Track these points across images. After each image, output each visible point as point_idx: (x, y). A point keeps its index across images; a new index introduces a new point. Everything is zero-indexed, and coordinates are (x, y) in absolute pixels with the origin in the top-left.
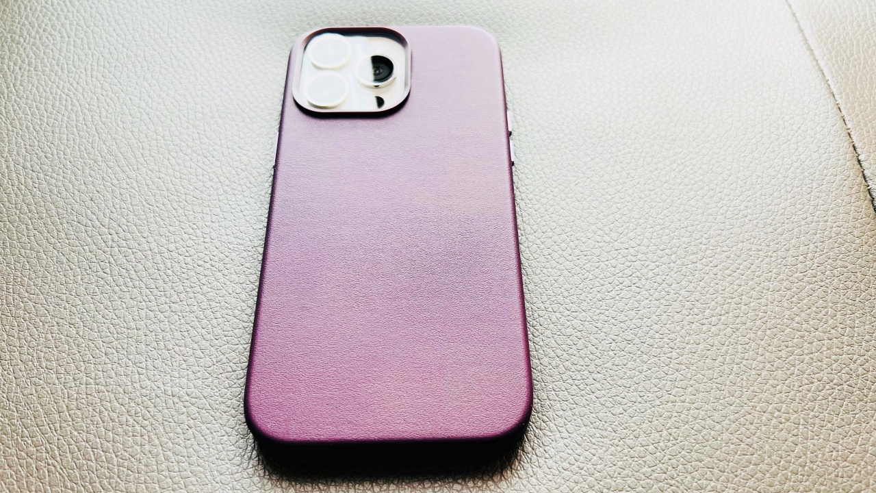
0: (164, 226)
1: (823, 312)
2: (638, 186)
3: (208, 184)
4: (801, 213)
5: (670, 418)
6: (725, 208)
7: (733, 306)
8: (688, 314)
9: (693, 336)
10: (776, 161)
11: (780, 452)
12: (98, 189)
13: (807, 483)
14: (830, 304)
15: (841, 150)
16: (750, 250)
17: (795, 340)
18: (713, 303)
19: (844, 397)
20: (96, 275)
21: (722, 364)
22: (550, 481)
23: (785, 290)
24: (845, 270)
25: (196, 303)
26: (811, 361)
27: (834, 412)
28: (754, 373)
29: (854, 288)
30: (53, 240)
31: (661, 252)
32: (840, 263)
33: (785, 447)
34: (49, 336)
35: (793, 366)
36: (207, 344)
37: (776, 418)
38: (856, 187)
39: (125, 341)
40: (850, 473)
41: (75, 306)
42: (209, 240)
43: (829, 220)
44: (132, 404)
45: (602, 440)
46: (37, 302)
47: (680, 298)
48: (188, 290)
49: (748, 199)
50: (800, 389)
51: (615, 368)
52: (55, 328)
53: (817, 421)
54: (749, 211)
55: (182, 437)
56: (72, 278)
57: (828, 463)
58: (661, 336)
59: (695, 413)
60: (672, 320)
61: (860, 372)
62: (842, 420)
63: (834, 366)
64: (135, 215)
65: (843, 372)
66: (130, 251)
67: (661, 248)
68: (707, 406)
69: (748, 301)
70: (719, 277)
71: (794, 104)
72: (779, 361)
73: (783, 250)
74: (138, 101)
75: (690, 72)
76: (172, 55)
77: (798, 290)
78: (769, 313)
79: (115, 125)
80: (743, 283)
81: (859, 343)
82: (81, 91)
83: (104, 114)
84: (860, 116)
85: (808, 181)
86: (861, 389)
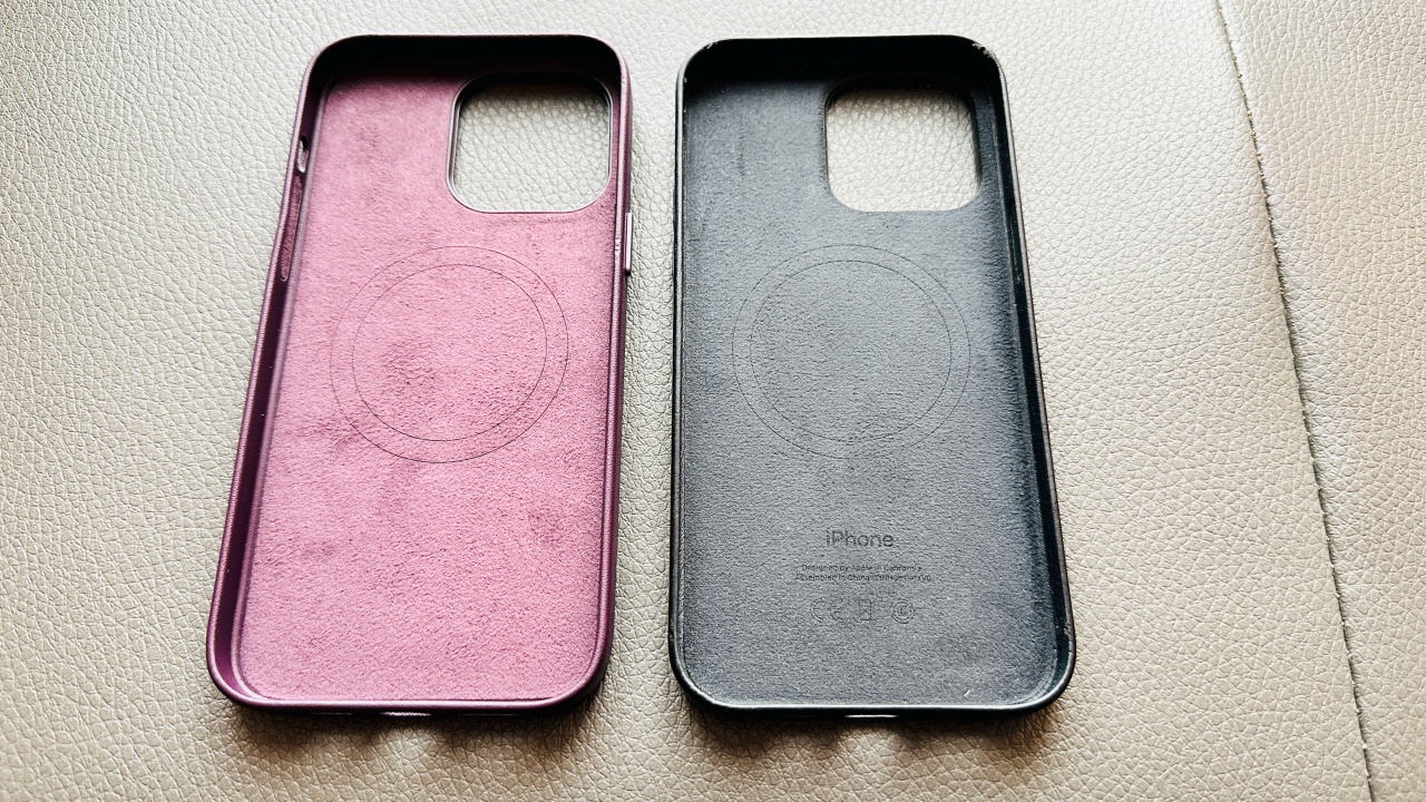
1: (1189, 430)
4: (1175, 283)
6: (1069, 276)
10: (1149, 204)
12: (179, 245)
13: (1136, 661)
14: (1200, 418)
15: (1244, 188)
16: (1098, 338)
17: (1145, 469)
19: (1200, 547)
20: (185, 372)
23: (1140, 397)
24: (1226, 368)
26: (1163, 497)
27: (1184, 566)
29: (1235, 394)
30: (122, 321)
32: (1220, 358)
33: (1112, 614)
35: (1139, 504)
37: (1106, 575)
38: (1257, 245)
40: (1194, 648)
41: (160, 417)
43: (1214, 294)
46: (109, 411)
50: (1144, 536)
53: (1160, 579)
54: (1103, 280)
56: (152, 376)
57: (1167, 635)
61: (1226, 512)
62: (1194, 577)
63: (1192, 505)
64: (232, 283)
65: (1204, 512)
66: (229, 336)
69: (1087, 413)
71: (1186, 114)
72: (1120, 497)
73: (1144, 338)
74: (227, 107)
75: (1042, 59)
76: (272, 31)
77: (1158, 398)
78: (1114, 429)
79: (196, 145)
80: (1083, 387)
81: (1231, 473)
82: (145, 92)
83: (180, 128)
84: (1279, 135)
85: (1190, 236)
86: (1224, 536)
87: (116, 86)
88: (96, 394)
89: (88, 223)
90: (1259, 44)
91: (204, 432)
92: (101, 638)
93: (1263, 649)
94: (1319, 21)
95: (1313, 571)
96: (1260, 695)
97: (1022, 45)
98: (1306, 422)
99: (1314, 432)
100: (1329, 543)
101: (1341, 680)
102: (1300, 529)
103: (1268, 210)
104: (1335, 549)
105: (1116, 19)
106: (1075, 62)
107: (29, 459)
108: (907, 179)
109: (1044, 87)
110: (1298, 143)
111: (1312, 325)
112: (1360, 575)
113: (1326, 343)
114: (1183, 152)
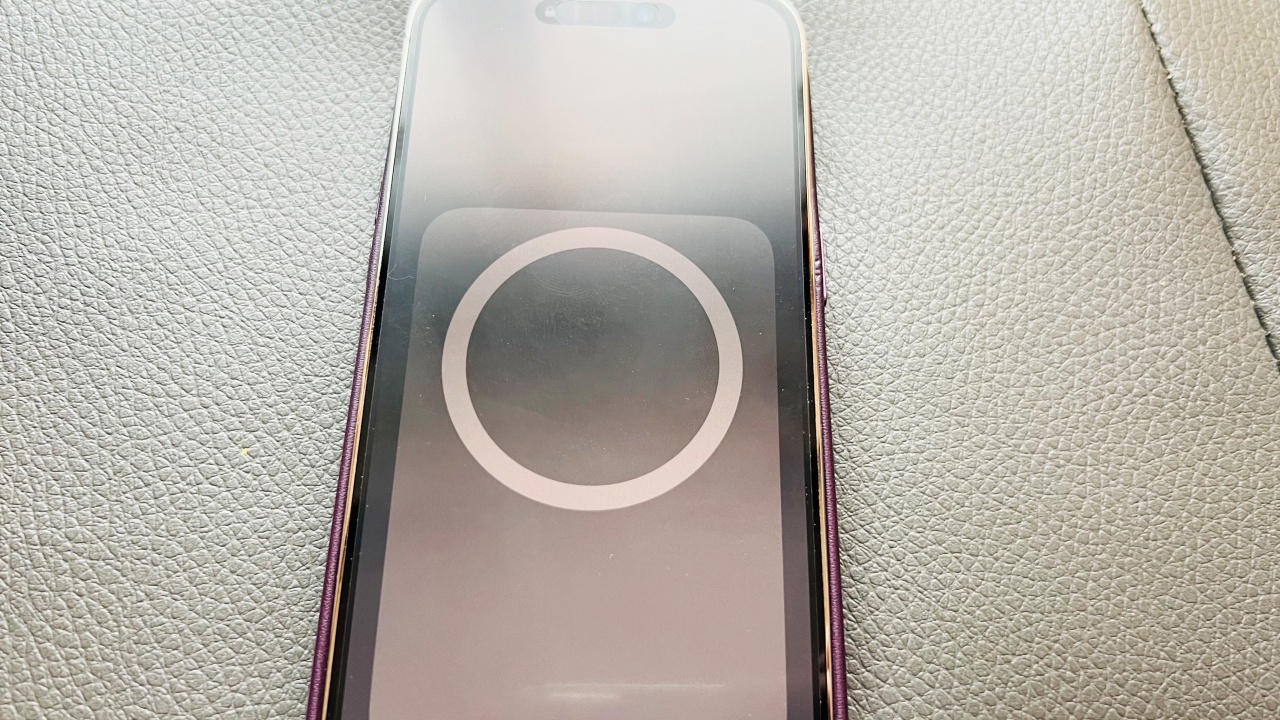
1: (1111, 285)
3: (63, 158)
4: (1068, 127)
5: (887, 481)
6: (950, 132)
7: (973, 288)
8: (903, 309)
9: (914, 344)
10: (1024, 46)
11: (1060, 512)
13: (1104, 556)
14: (1121, 270)
15: (1124, 19)
16: (994, 195)
17: (1072, 333)
18: (942, 287)
19: (1149, 415)
21: (963, 384)
23: (1051, 254)
24: (1140, 212)
25: (64, 376)
26: (1097, 363)
27: (1135, 438)
28: (1012, 392)
29: (1155, 239)
32: (1131, 202)
33: (1066, 504)
35: (1072, 373)
36: (94, 445)
37: (1050, 459)
38: (1149, 78)
40: (1166, 532)
42: (75, 260)
43: (1113, 134)
47: (889, 286)
48: (48, 353)
49: (986, 112)
50: (1084, 409)
53: (1113, 456)
54: (988, 132)
55: (68, 614)
58: (863, 351)
59: (925, 467)
60: (879, 322)
61: (1171, 372)
62: (1150, 450)
63: (1132, 368)
65: (1146, 375)
68: (944, 454)
69: (996, 279)
70: (947, 244)
72: (1050, 369)
73: (1044, 190)
77: (1072, 253)
78: (1030, 294)
80: (986, 251)
81: (1168, 326)
85: (1075, 74)
86: (1175, 399)
93: (1244, 523)
96: (1251, 576)
98: (1238, 263)
99: (1249, 273)
102: (1256, 381)
111: (1225, 157)
113: (1244, 174)
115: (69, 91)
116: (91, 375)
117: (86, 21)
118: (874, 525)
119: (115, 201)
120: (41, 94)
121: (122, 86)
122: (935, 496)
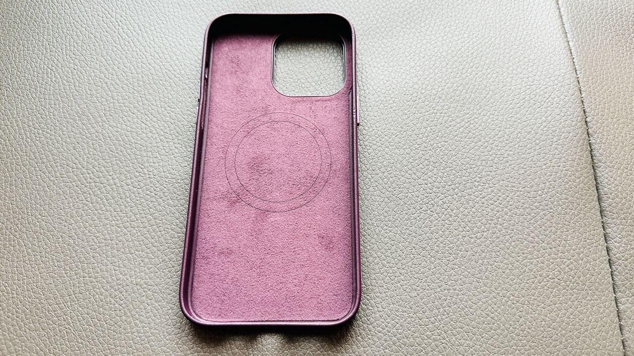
0: (123, 167)
1: (549, 230)
2: (438, 138)
3: (150, 135)
4: (543, 160)
5: (446, 300)
6: (494, 155)
7: (492, 225)
8: (463, 230)
9: (464, 246)
10: (531, 121)
11: (510, 322)
12: (78, 141)
13: (525, 341)
14: (554, 225)
15: (576, 113)
16: (507, 186)
17: (529, 249)
18: (480, 223)
19: (554, 287)
20: (82, 203)
21: (481, 265)
22: (370, 339)
23: (527, 215)
24: (567, 201)
25: (146, 221)
26: (537, 263)
27: (546, 296)
28: (501, 271)
29: (571, 213)
30: (52, 178)
31: (449, 187)
32: (564, 196)
33: (514, 319)
34: (57, 245)
35: (526, 266)
36: (155, 249)
37: (511, 300)
38: (581, 142)
39: (104, 248)
40: (551, 335)
41: (71, 224)
42: (152, 176)
43: (561, 165)
44: (112, 290)
45: (403, 314)
46: (47, 221)
47: (458, 220)
48: (141, 212)
49: (510, 149)
50: (528, 281)
51: (413, 266)
52: (60, 240)
53: (536, 302)
54: (510, 158)
55: (144, 311)
56: (67, 205)
57: (539, 329)
58: (444, 246)
59: (461, 297)
60: (452, 234)
61: (566, 270)
62: (551, 301)
63: (551, 267)
64: (103, 159)
65: (556, 270)
66: (102, 185)
67: (449, 184)
68: (469, 293)
69: (502, 222)
70: (485, 205)
71: (548, 77)
72: (517, 263)
73: (529, 186)
74: (99, 73)
75: (481, 49)
76: (119, 36)
77: (535, 215)
78: (515, 230)
79: (84, 92)
80: (500, 210)
81: (568, 251)
82: (60, 66)
83: (77, 84)
84: (591, 88)
85: (550, 137)
86: (565, 282)
87: (47, 64)
88: (41, 214)
89: (35, 130)
90: (582, 43)
91: (91, 232)
92: (46, 331)
93: (583, 335)
94: (610, 31)
95: (606, 298)
97: (471, 43)
98: (603, 227)
99: (608, 232)
100: (614, 284)
101: (618, 349)
102: (600, 278)
103: (587, 124)
104: (616, 288)
105: (515, 29)
106: (496, 51)
107: (11, 245)
108: (418, 107)
109: (482, 63)
110: (600, 92)
111: (606, 180)
112: (628, 300)
113: (613, 189)
114: (547, 95)
115: (153, 107)
116: (156, 222)
117: (161, 78)
118: (438, 317)
119: (168, 154)
120: (143, 108)
121: (173, 107)
122: (463, 309)
